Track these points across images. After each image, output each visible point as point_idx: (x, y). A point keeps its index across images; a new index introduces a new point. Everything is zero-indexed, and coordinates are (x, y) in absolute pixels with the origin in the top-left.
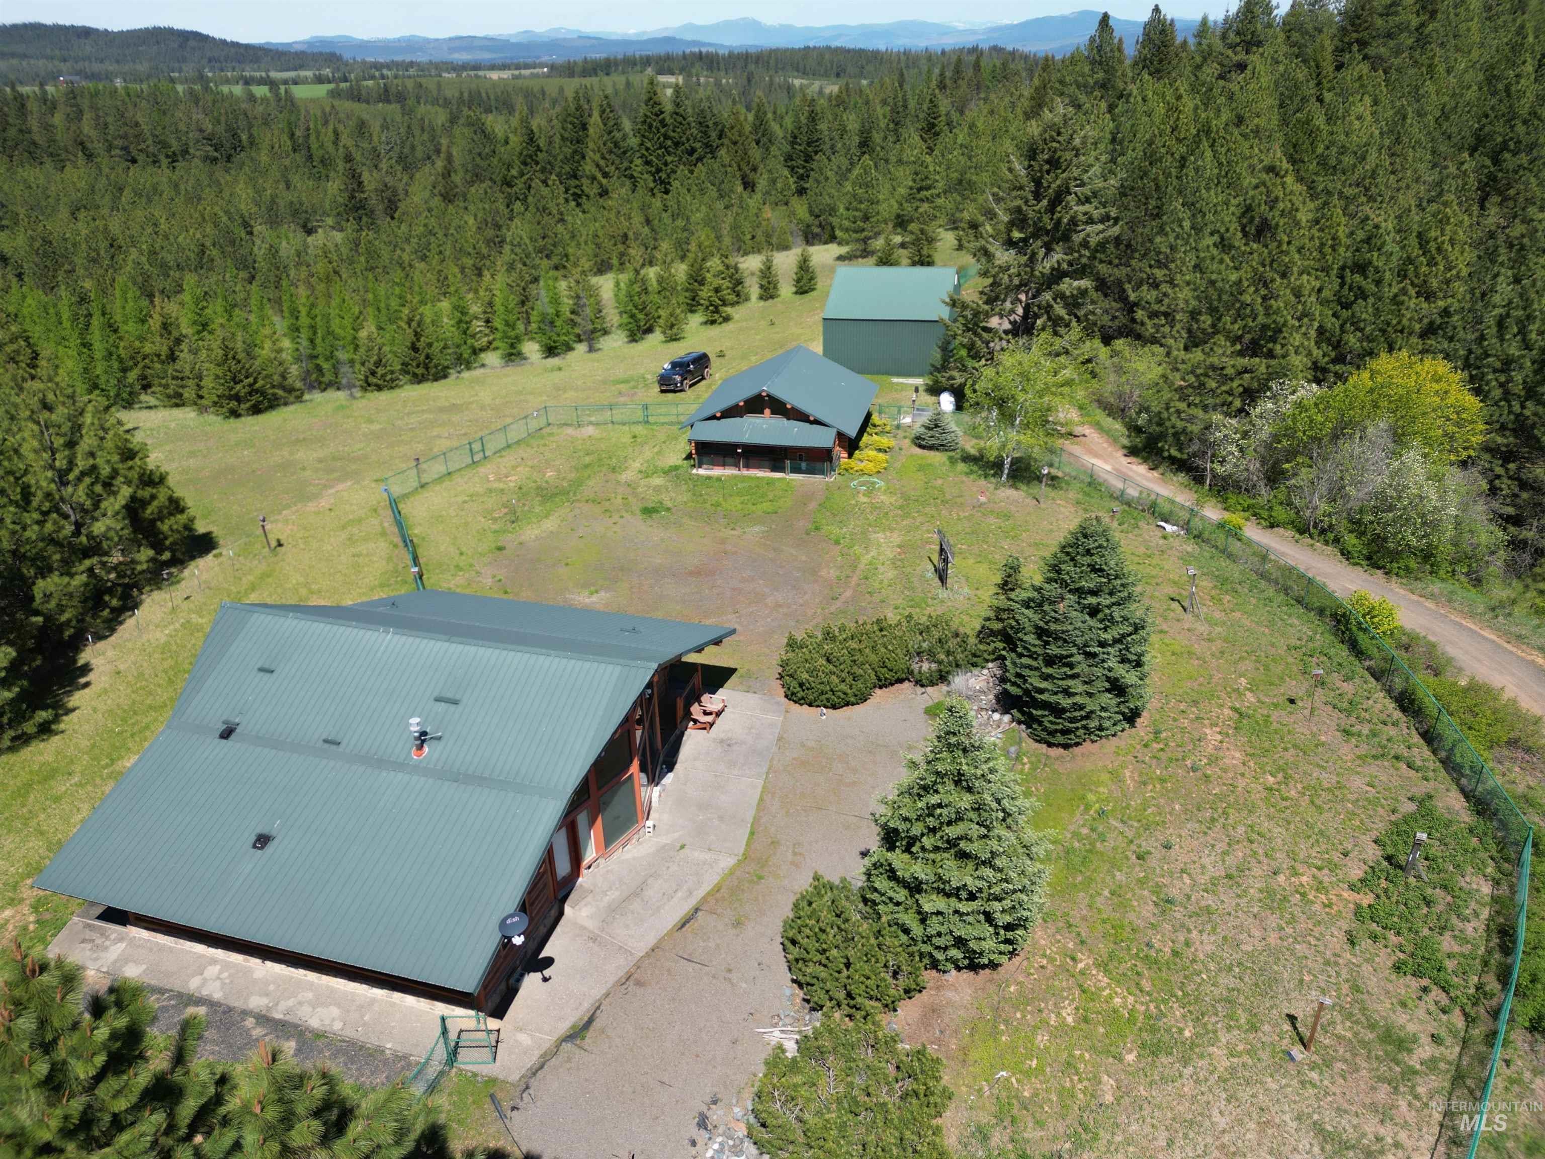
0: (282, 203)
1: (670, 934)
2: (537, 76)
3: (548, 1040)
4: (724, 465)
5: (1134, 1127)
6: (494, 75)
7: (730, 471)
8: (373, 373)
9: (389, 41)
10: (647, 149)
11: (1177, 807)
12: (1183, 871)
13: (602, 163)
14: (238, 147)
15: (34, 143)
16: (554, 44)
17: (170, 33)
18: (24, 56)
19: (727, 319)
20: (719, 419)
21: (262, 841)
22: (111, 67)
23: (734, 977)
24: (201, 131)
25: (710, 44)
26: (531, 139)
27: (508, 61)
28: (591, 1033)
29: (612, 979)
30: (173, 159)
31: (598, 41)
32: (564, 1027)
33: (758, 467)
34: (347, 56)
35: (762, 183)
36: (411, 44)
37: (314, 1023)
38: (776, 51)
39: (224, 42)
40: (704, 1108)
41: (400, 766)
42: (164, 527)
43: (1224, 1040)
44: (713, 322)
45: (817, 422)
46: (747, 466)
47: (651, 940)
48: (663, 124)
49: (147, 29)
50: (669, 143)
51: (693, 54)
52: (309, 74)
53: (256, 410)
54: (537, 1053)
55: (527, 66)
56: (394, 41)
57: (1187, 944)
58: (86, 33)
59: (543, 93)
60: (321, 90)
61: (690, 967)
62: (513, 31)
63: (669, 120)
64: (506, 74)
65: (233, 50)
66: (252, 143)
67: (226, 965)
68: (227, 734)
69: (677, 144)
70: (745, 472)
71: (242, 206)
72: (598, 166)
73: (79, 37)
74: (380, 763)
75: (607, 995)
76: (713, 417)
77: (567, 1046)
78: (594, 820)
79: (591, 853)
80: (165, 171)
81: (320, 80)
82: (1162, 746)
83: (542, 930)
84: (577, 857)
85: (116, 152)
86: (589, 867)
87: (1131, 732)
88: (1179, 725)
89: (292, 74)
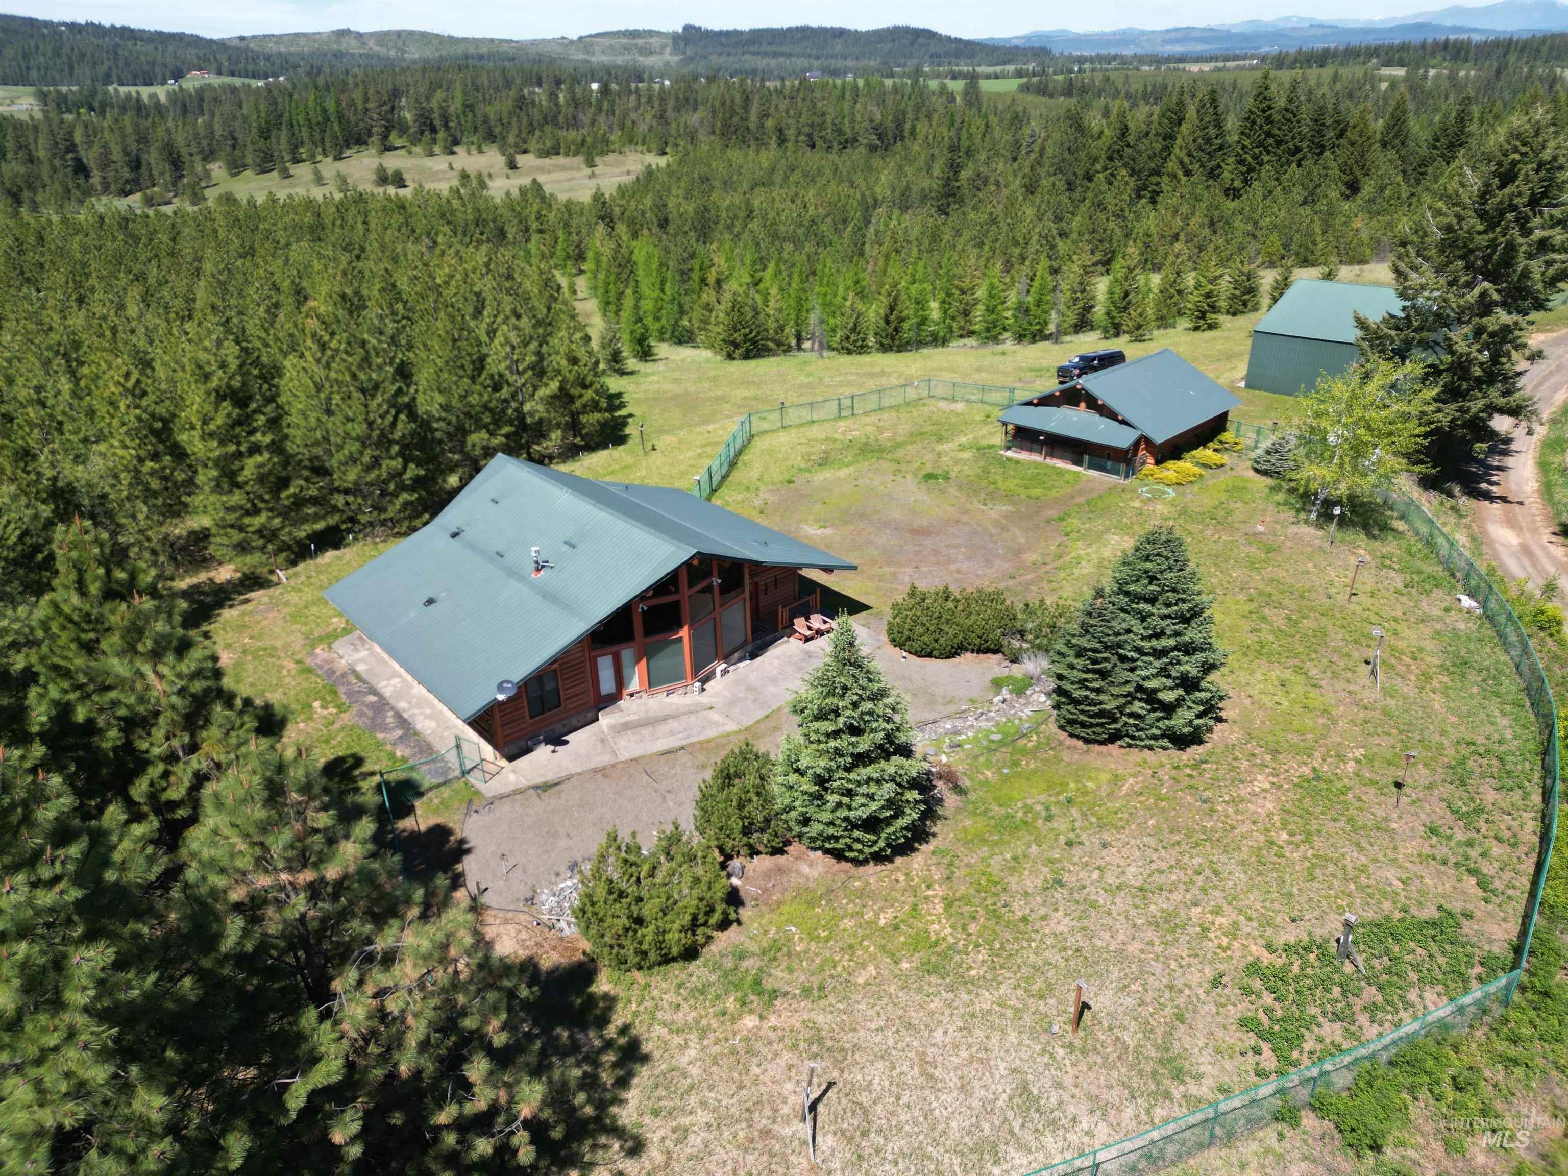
0: (915, 189)
1: (651, 756)
2: (1242, 68)
3: (524, 783)
4: (1031, 450)
5: (862, 1006)
6: (1195, 68)
7: (1036, 458)
8: (848, 338)
9: (1104, 34)
10: (1244, 147)
11: (1151, 822)
12: (1099, 868)
13: (1186, 160)
14: (899, 136)
15: (748, 129)
16: (1277, 35)
18: (789, 55)
19: (1211, 327)
20: (1036, 405)
21: (430, 602)
22: (850, 63)
23: (669, 796)
24: (872, 121)
25: (1475, 30)
26: (1123, 135)
27: (1218, 53)
28: (552, 791)
29: (592, 766)
30: (844, 145)
31: (1334, 29)
32: (539, 780)
33: (1062, 458)
34: (1056, 51)
35: (1368, 188)
36: (1125, 37)
37: (419, 726)
38: (1553, 36)
39: (949, 38)
40: (580, 860)
41: (521, 578)
42: (584, 419)
43: (1002, 992)
44: (1196, 328)
46: (1052, 456)
47: (637, 753)
48: (1269, 120)
50: (1271, 141)
51: (1436, 43)
52: (1011, 68)
53: (747, 356)
54: (513, 788)
55: (1236, 58)
57: (1044, 918)
58: (840, 33)
59: (1234, 85)
60: (1012, 85)
61: (646, 778)
62: (1238, 21)
63: (1277, 117)
64: (1206, 67)
66: (913, 133)
67: (404, 681)
68: (455, 535)
69: (1279, 143)
70: (1049, 461)
71: (878, 190)
72: (1181, 163)
74: (513, 573)
75: (580, 774)
76: (1030, 403)
77: (532, 792)
78: (638, 660)
79: (634, 685)
80: (833, 156)
81: (1019, 74)
82: (1195, 773)
83: (574, 722)
84: (620, 683)
85: (802, 138)
86: (632, 695)
87: (1174, 753)
88: (1235, 764)
89: (998, 69)
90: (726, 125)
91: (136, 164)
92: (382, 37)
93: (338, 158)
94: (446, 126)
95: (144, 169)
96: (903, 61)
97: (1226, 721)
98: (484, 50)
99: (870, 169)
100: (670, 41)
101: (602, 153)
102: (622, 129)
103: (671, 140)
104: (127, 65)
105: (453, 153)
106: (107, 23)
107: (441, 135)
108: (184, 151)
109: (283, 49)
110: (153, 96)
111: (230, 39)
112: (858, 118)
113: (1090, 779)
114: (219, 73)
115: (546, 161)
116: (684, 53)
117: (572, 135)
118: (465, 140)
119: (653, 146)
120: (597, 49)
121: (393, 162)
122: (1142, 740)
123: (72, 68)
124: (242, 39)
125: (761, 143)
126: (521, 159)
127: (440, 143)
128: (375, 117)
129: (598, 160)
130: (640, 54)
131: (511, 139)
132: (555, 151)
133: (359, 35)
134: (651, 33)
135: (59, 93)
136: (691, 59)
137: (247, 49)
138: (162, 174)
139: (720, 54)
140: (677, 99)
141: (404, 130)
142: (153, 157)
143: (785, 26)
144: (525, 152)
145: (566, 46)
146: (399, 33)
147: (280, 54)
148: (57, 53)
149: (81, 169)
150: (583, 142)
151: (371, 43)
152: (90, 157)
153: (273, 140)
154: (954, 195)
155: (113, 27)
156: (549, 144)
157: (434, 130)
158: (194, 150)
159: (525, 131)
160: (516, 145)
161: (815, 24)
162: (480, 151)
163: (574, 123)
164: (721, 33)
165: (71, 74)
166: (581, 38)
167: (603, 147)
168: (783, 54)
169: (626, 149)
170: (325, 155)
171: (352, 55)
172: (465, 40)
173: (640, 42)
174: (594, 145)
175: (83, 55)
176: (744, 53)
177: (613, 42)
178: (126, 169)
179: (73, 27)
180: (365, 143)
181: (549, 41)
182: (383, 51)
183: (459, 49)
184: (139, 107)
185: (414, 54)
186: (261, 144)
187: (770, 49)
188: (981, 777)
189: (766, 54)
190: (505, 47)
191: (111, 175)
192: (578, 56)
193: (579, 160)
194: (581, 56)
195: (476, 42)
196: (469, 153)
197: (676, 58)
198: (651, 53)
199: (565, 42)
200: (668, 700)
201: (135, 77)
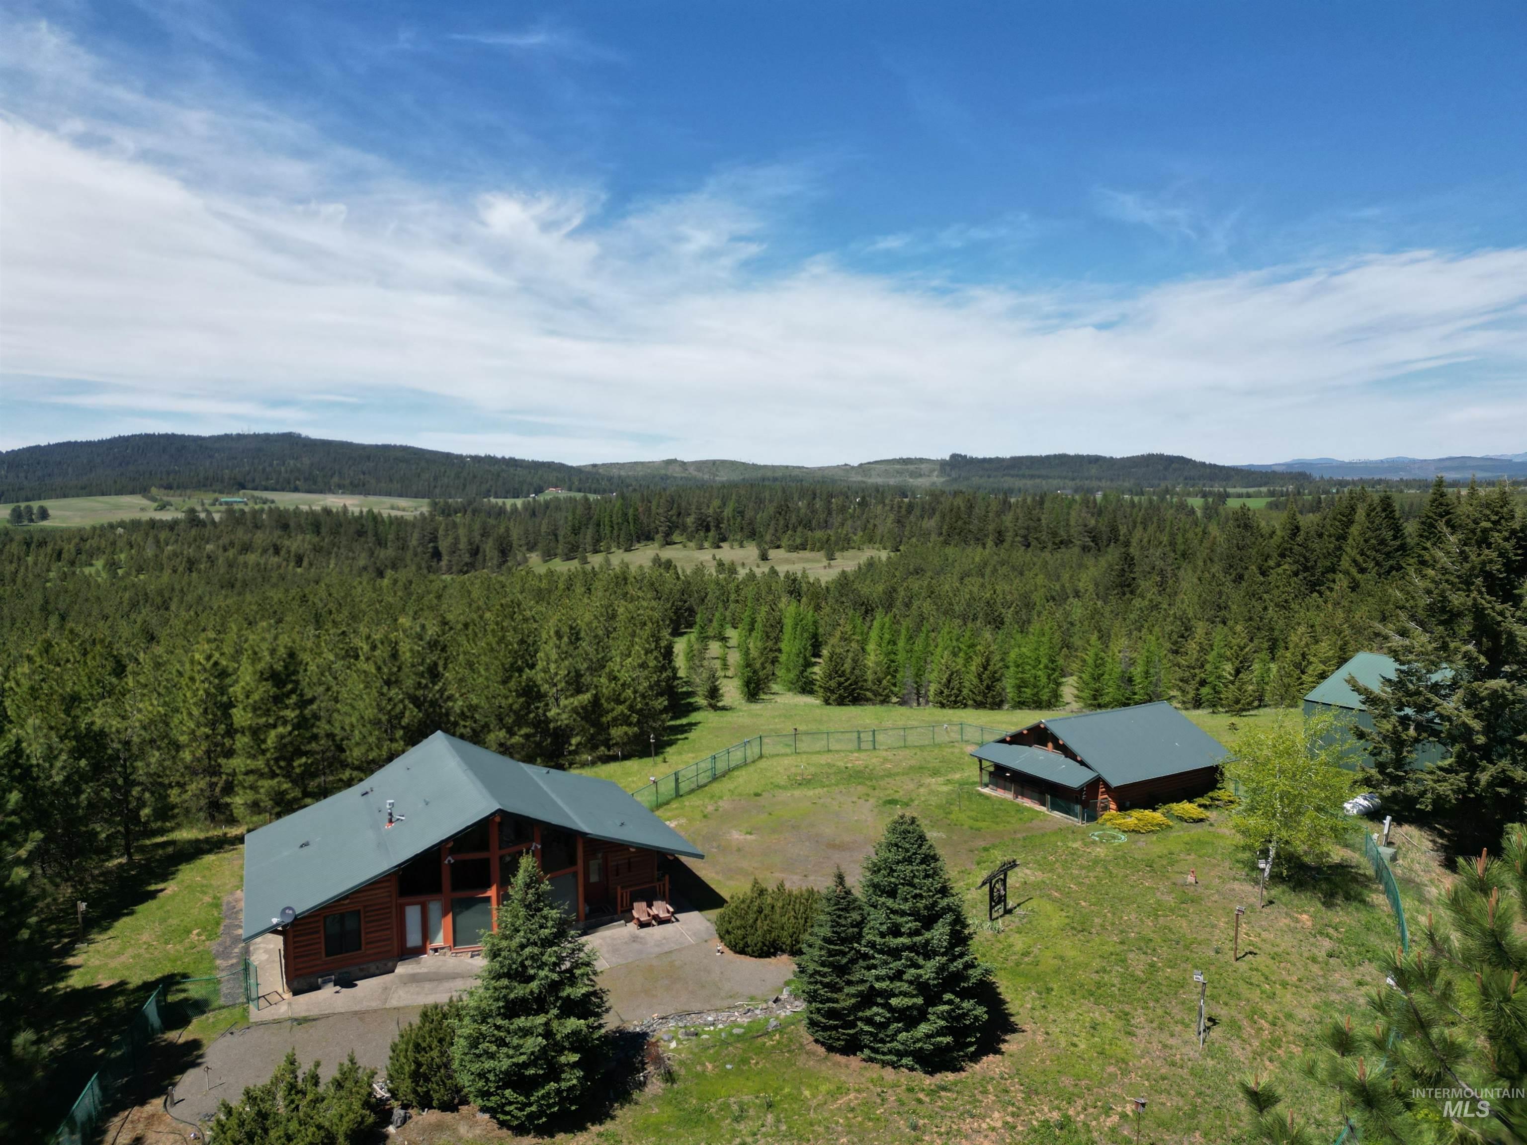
3: (289, 1015)
4: (1004, 788)
7: (1009, 796)
8: (942, 693)
9: (1371, 462)
17: (1161, 458)
18: (1045, 477)
20: (1010, 743)
21: (305, 845)
24: (1086, 526)
26: (1294, 534)
29: (358, 1008)
30: (1058, 545)
32: (304, 1015)
33: (1031, 798)
34: (1316, 476)
36: (1394, 465)
39: (1203, 464)
41: (378, 828)
45: (1082, 763)
46: (1023, 795)
49: (1143, 456)
52: (1264, 489)
54: (278, 1017)
56: (1376, 462)
58: (1096, 460)
65: (1208, 470)
70: (1020, 800)
72: (1354, 561)
73: (1090, 462)
74: (375, 825)
75: (342, 1014)
76: (1003, 741)
78: (445, 914)
79: (439, 941)
80: (1046, 555)
81: (1272, 494)
82: (927, 1099)
83: (373, 968)
84: (426, 936)
85: (1018, 539)
86: (436, 950)
87: (919, 1075)
88: (979, 1097)
89: (1251, 490)
90: (952, 527)
91: (475, 552)
92: (700, 465)
93: (628, 550)
94: (718, 527)
95: (480, 556)
96: (1156, 482)
97: (1002, 1053)
98: (779, 474)
99: (1080, 566)
100: (938, 467)
101: (843, 549)
102: (864, 530)
103: (905, 539)
104: (504, 484)
105: (719, 547)
106: (499, 456)
107: (712, 533)
108: (515, 544)
109: (623, 473)
110: (514, 506)
111: (585, 466)
112: (1072, 522)
113: (810, 1086)
114: (570, 490)
115: (794, 555)
116: (949, 475)
117: (819, 534)
118: (731, 537)
119: (888, 544)
120: (873, 473)
121: (667, 553)
122: (884, 1054)
123: (465, 486)
124: (594, 466)
125: (980, 541)
126: (772, 553)
127: (710, 539)
128: (663, 519)
129: (837, 555)
130: (911, 477)
131: (768, 538)
132: (803, 547)
133: (683, 464)
134: (921, 461)
135: (446, 503)
136: (955, 480)
137: (597, 473)
138: (492, 559)
139: (981, 477)
140: (923, 509)
141: (684, 529)
142: (489, 548)
143: (1044, 454)
144: (778, 547)
145: (847, 470)
146: (714, 462)
147: (620, 477)
148: (457, 476)
149: (437, 554)
150: (828, 540)
151: (692, 471)
152: (444, 545)
153: (581, 536)
154: (1129, 586)
155: (503, 458)
156: (798, 541)
157: (708, 530)
158: (523, 542)
159: (780, 531)
160: (772, 542)
161: (1071, 452)
162: (742, 546)
163: (826, 525)
164: (984, 460)
165: (463, 490)
166: (861, 465)
167: (846, 544)
168: (1039, 477)
169: (865, 547)
170: (619, 548)
171: (675, 478)
172: (765, 467)
173: (911, 467)
174: (836, 543)
175: (475, 477)
176: (1004, 475)
177: (888, 467)
178: (467, 555)
179: (476, 459)
180: (653, 539)
181: (834, 467)
182: (699, 475)
183: (760, 474)
184: (501, 511)
185: (723, 477)
186: (572, 539)
187: (1027, 472)
188: (699, 1068)
189: (1024, 476)
190: (795, 473)
191: (455, 559)
192: (856, 478)
193: (821, 555)
194: (860, 478)
195: (774, 468)
196: (732, 548)
197: (942, 480)
198: (921, 476)
199: (847, 468)
200: (471, 961)
201: (507, 492)
